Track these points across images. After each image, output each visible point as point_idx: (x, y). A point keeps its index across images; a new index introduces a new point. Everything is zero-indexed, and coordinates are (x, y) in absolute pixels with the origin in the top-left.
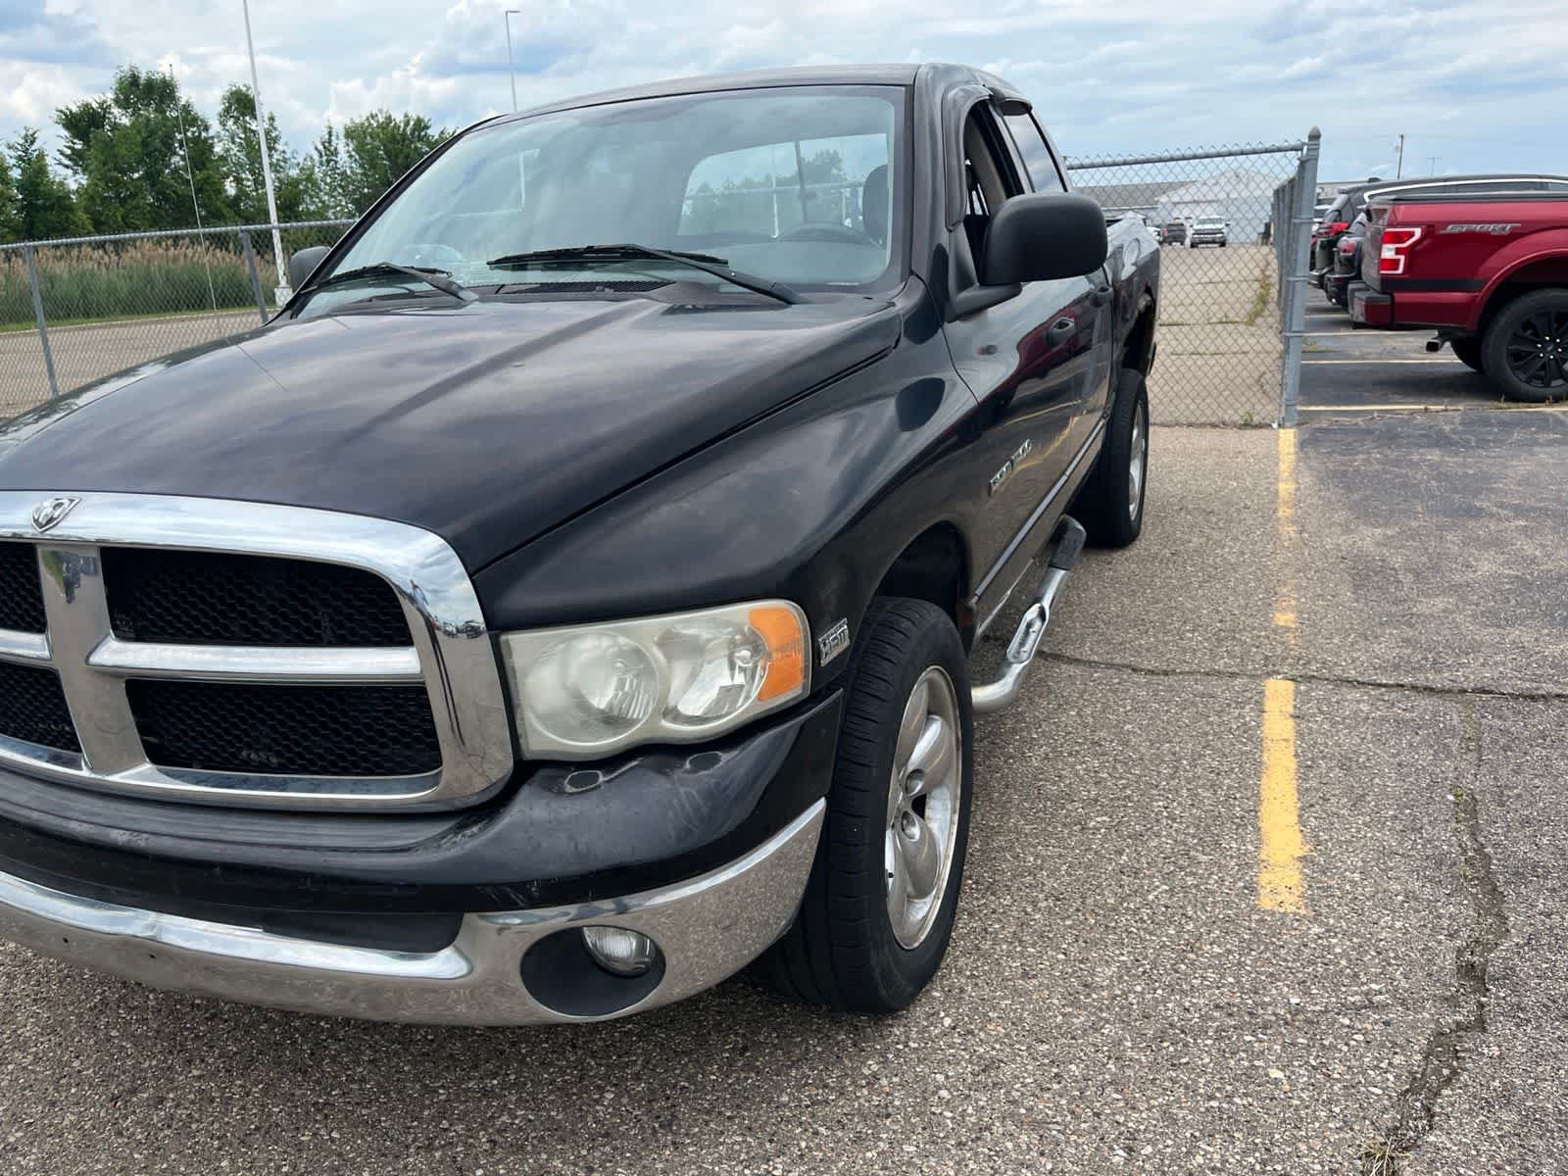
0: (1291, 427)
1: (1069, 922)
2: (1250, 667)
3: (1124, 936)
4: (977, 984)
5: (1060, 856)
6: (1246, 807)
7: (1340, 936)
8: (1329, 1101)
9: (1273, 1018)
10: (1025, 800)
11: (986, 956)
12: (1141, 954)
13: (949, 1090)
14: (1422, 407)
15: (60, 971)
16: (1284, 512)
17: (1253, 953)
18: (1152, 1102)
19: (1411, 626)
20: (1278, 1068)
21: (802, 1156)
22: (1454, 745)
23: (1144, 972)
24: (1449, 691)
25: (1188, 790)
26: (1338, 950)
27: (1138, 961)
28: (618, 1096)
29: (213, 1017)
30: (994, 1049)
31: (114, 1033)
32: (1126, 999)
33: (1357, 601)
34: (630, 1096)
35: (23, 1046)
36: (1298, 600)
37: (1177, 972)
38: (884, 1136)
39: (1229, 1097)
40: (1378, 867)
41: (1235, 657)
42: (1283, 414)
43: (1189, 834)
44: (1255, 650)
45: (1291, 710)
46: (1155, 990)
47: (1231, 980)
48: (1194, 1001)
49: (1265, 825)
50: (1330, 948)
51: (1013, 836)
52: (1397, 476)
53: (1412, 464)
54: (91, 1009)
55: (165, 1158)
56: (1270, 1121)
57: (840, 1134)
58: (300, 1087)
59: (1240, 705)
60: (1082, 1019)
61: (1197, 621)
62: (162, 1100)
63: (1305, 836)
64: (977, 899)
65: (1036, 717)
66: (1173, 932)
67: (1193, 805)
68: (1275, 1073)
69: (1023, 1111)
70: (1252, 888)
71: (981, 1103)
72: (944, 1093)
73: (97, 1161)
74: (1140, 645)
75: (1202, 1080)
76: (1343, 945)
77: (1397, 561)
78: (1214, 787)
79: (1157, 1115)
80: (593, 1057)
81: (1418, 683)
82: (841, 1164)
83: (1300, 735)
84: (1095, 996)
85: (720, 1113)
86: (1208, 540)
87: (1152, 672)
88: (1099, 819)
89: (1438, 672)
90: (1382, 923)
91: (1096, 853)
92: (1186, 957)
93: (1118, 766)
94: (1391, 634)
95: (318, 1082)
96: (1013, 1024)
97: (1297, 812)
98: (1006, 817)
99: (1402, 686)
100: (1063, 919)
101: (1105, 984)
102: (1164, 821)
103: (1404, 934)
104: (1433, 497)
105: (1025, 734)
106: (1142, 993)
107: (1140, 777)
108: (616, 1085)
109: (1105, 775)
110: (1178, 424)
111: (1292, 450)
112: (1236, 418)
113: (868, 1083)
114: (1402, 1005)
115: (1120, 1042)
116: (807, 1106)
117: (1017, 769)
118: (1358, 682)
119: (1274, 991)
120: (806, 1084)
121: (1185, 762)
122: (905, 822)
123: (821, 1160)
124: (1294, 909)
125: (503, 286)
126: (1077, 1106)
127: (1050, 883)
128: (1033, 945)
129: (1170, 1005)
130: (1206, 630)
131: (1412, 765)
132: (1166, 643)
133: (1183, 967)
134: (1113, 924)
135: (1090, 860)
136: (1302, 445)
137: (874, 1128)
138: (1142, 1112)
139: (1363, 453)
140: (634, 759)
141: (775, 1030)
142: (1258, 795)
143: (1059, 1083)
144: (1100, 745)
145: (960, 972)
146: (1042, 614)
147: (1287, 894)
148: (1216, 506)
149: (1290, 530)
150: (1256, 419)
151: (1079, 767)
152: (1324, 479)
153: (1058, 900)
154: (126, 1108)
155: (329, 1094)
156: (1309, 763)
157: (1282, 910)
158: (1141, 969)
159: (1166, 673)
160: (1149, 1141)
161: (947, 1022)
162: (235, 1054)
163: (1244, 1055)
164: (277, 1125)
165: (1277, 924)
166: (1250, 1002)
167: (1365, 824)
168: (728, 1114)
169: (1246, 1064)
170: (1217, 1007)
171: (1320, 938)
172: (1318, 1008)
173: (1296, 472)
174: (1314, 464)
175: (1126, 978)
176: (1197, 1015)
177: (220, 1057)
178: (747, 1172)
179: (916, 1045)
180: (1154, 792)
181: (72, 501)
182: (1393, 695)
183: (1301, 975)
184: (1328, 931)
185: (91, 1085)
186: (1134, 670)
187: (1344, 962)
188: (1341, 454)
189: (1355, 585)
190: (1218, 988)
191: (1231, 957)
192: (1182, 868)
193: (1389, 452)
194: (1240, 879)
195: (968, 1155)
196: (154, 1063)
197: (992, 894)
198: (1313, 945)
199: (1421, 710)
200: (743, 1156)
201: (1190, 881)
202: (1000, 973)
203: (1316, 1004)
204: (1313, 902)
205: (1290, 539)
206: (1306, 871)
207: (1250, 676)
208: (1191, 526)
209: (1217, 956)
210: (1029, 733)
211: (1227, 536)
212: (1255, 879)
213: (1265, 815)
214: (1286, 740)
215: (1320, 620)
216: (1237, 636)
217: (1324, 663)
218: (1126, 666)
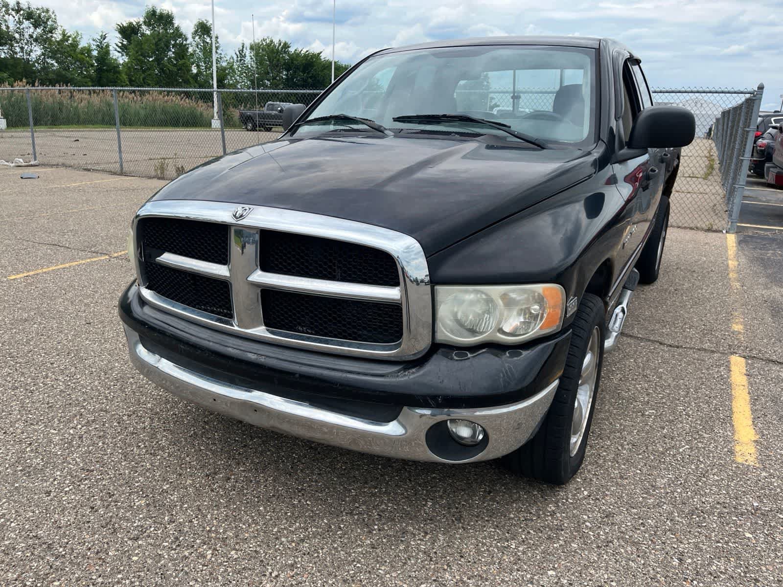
0: (733, 233)
1: (640, 456)
3: (669, 466)
4: (598, 478)
5: (632, 426)
6: (725, 414)
7: (776, 478)
8: (775, 550)
9: (746, 511)
10: (612, 398)
11: (601, 466)
12: (678, 475)
13: (590, 523)
15: (173, 419)
16: (732, 275)
17: (734, 481)
18: (690, 541)
20: (749, 533)
21: (523, 541)
23: (681, 484)
25: (695, 403)
26: (776, 484)
27: (677, 478)
28: (434, 504)
29: (245, 446)
30: (610, 508)
31: (202, 448)
32: (673, 494)
33: (774, 323)
34: (439, 505)
35: (163, 449)
36: (744, 319)
37: (697, 485)
38: (562, 538)
39: (727, 543)
41: (713, 343)
42: (729, 227)
43: (697, 423)
44: (723, 341)
45: (745, 372)
46: (687, 492)
47: (724, 492)
48: (707, 499)
49: (736, 424)
50: (771, 483)
51: (609, 414)
54: (190, 436)
55: (235, 504)
56: (747, 555)
57: (540, 535)
58: (289, 480)
59: (719, 366)
60: (652, 501)
61: (692, 324)
62: (229, 479)
63: (756, 431)
64: (594, 440)
65: (613, 360)
66: (694, 467)
67: (698, 410)
68: (748, 535)
69: (627, 537)
70: (731, 452)
71: (606, 531)
72: (588, 524)
73: (204, 501)
74: (663, 332)
75: (713, 534)
76: (778, 482)
78: (708, 403)
79: (692, 547)
80: (420, 486)
82: (542, 548)
83: (750, 384)
84: (657, 491)
85: (482, 518)
86: (693, 285)
87: (671, 346)
88: (650, 411)
91: (651, 426)
92: (701, 480)
93: (658, 388)
95: (296, 479)
96: (618, 498)
97: (752, 420)
98: (603, 405)
100: (637, 455)
101: (662, 486)
102: (684, 416)
106: (681, 493)
107: (670, 394)
108: (432, 499)
109: (651, 391)
111: (735, 245)
112: (704, 226)
113: (551, 515)
115: (672, 513)
116: (523, 521)
118: (778, 362)
119: (746, 499)
120: (521, 511)
121: (692, 390)
123: (533, 545)
124: (753, 464)
125: (402, 130)
126: (654, 538)
127: (629, 438)
128: (624, 464)
129: (695, 500)
130: (697, 329)
132: (676, 333)
133: (700, 484)
134: (663, 460)
135: (648, 430)
136: (740, 243)
137: (556, 534)
138: (685, 544)
139: (772, 250)
140: (484, 348)
141: (503, 485)
142: (731, 410)
143: (644, 527)
144: (648, 377)
145: (589, 471)
146: (623, 310)
147: (749, 457)
148: (696, 269)
149: (737, 285)
150: (715, 227)
151: (637, 386)
152: (753, 260)
153: (634, 446)
154: (213, 480)
155: (303, 485)
156: (756, 397)
157: (747, 464)
158: (679, 482)
159: (678, 347)
160: (689, 557)
161: (586, 493)
162: (258, 463)
163: (733, 526)
164: (282, 495)
165: (746, 470)
166: (734, 502)
168: (486, 519)
169: (734, 529)
170: (718, 503)
171: (766, 478)
172: (767, 509)
173: (737, 257)
174: (746, 253)
175: (672, 485)
176: (709, 506)
177: (251, 464)
178: (498, 544)
179: (572, 501)
180: (677, 402)
181: (250, 209)
183: (758, 493)
184: (771, 475)
185: (196, 469)
186: (661, 344)
187: (779, 490)
188: (760, 249)
189: (772, 315)
190: (718, 495)
191: (723, 482)
192: (695, 439)
194: (725, 447)
195: (603, 552)
196: (223, 462)
197: (601, 439)
198: (763, 481)
200: (496, 538)
201: (700, 445)
202: (608, 475)
203: (766, 507)
204: (762, 461)
205: (737, 289)
206: (758, 447)
207: (721, 353)
208: (684, 278)
209: (717, 481)
210: (611, 367)
211: (703, 284)
212: (733, 448)
213: (735, 419)
214: (743, 386)
215: (756, 330)
216: (713, 333)
217: (760, 351)
218: (657, 342)
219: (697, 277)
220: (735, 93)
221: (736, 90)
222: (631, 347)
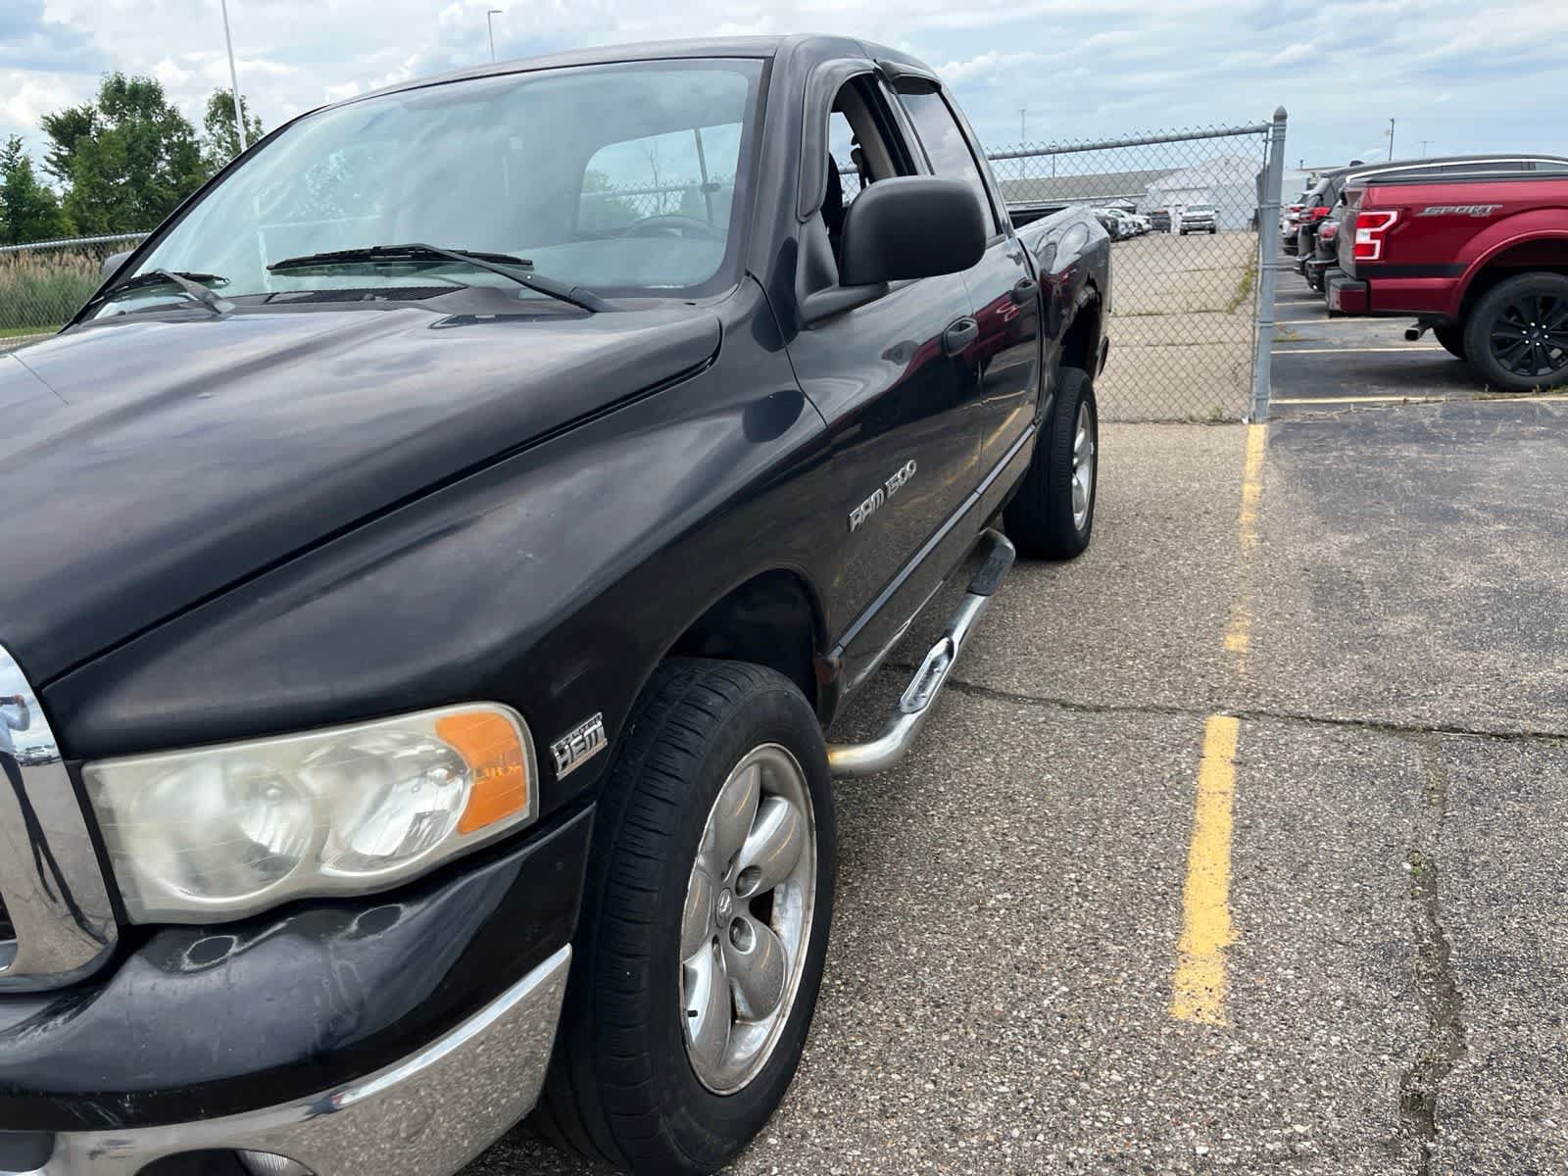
0: (1263, 423)
1: (945, 1038)
2: (1193, 701)
3: (1008, 1057)
4: (823, 1127)
5: (948, 946)
6: (1170, 880)
7: (1264, 1057)
10: (919, 872)
11: (840, 1086)
12: (1024, 1083)
14: (1402, 399)
16: (1247, 517)
17: (1159, 1082)
19: (1375, 650)
22: (1414, 797)
23: (1026, 1109)
24: (1413, 729)
25: (1106, 857)
26: (1260, 1077)
27: (1020, 1092)
32: (999, 1149)
33: (1317, 620)
36: (1253, 619)
37: (1064, 1109)
40: (1316, 960)
41: (1176, 689)
42: (1253, 409)
43: (1100, 916)
44: (1200, 680)
45: (1232, 755)
46: (1036, 1135)
47: (1128, 1120)
48: (1081, 1151)
49: (1188, 903)
50: (1250, 1075)
51: (897, 920)
52: (1371, 475)
53: (1390, 463)
59: (1177, 748)
61: (1140, 646)
63: (1234, 919)
64: (844, 1005)
65: (946, 765)
66: (1066, 1052)
67: (1109, 878)
70: (1166, 990)
74: (1075, 675)
76: (1266, 1070)
77: (1365, 573)
78: (1136, 853)
81: (1379, 720)
83: (1241, 786)
84: (962, 1144)
86: (1162, 550)
87: (1083, 708)
88: (999, 897)
89: (1402, 705)
90: (1315, 1039)
91: (990, 941)
92: (1077, 1087)
93: (1031, 827)
94: (1352, 660)
97: (1227, 887)
98: (894, 895)
99: (1360, 723)
100: (940, 1033)
101: (977, 1126)
102: (1074, 899)
103: (1341, 1053)
104: (1407, 499)
105: (931, 786)
106: (1019, 1139)
107: (1053, 840)
109: (1014, 839)
110: (1144, 420)
111: (1261, 447)
112: (1205, 414)
114: (1331, 1153)
117: (915, 832)
118: (1311, 719)
119: (1178, 1137)
121: (1107, 821)
122: (736, 931)
124: (1212, 1018)
125: (274, 295)
127: (932, 983)
128: (899, 1071)
129: (1050, 1157)
130: (1148, 657)
131: (1365, 825)
132: (1103, 672)
133: (1073, 1102)
134: (997, 1041)
135: (982, 952)
136: (1273, 441)
139: (1336, 450)
140: (285, 918)
142: (1184, 864)
144: (1013, 801)
145: (806, 1109)
146: (950, 650)
147: (1206, 998)
148: (1175, 511)
149: (1250, 539)
150: (1226, 415)
151: (986, 829)
152: (1292, 478)
153: (938, 1006)
156: (1247, 822)
157: (1198, 1021)
158: (1022, 1105)
159: (1098, 710)
165: (1197, 1036)
166: (1147, 1152)
167: (1306, 903)
170: (1108, 1159)
171: (1240, 1060)
172: (1229, 1160)
173: (1264, 470)
174: (1283, 462)
175: (1003, 1118)
180: (1067, 860)
182: (1349, 735)
183: (1211, 1113)
184: (1251, 1050)
186: (1064, 705)
187: (1265, 1094)
188: (1313, 451)
189: (1317, 602)
190: (1112, 1132)
191: (1131, 1088)
192: (1086, 963)
193: (1362, 448)
194: (1153, 977)
197: (861, 999)
198: (1231, 1071)
199: (1380, 752)
201: (1095, 980)
202: (853, 1110)
203: (1227, 1154)
204: (1236, 1009)
205: (1251, 548)
206: (1231, 966)
207: (1191, 712)
208: (1145, 535)
209: (1115, 1086)
210: (936, 785)
211: (1183, 546)
212: (1170, 978)
213: (1190, 890)
214: (1224, 793)
215: (1276, 643)
216: (1182, 663)
217: (1275, 696)
218: (1056, 702)
219: (1173, 531)
220: (1229, 134)
221: (1230, 128)
222: (995, 724)
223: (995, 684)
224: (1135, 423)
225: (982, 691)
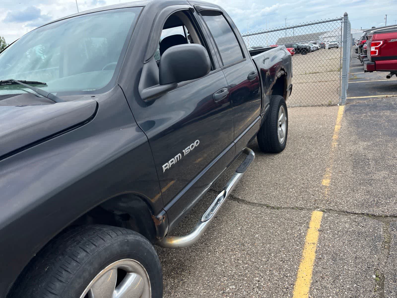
0: (343, 105)
6: (290, 282)
10: (207, 276)
14: (386, 96)
16: (335, 137)
19: (371, 185)
22: (379, 245)
24: (381, 216)
25: (270, 271)
33: (353, 174)
36: (332, 173)
41: (304, 200)
42: (341, 101)
44: (312, 197)
45: (319, 227)
49: (295, 293)
52: (375, 121)
53: (381, 117)
59: (301, 224)
61: (295, 184)
65: (226, 230)
67: (269, 280)
74: (273, 195)
77: (370, 156)
78: (280, 269)
81: (370, 213)
83: (320, 240)
86: (307, 149)
87: (273, 208)
88: (231, 287)
89: (378, 207)
93: (247, 257)
94: (363, 189)
97: (309, 286)
98: (196, 286)
99: (364, 214)
104: (386, 129)
105: (219, 239)
107: (254, 263)
109: (241, 262)
110: (309, 106)
111: (342, 113)
112: (326, 103)
117: (210, 258)
118: (347, 212)
121: (273, 255)
130: (297, 188)
131: (361, 258)
132: (282, 194)
136: (346, 111)
139: (365, 113)
142: (296, 275)
144: (244, 246)
146: (225, 195)
148: (313, 135)
149: (335, 144)
150: (333, 103)
151: (232, 257)
152: (351, 123)
156: (320, 256)
159: (278, 208)
173: (342, 121)
174: (348, 118)
180: (257, 272)
182: (360, 219)
186: (267, 207)
188: (358, 114)
189: (353, 167)
193: (373, 112)
199: (369, 226)
205: (335, 148)
207: (308, 209)
208: (303, 143)
211: (314, 147)
213: (296, 287)
214: (314, 244)
215: (339, 182)
216: (307, 190)
217: (336, 203)
218: (265, 205)
219: (312, 142)
220: (331, 21)
221: (331, 19)
222: (244, 214)
223: (248, 199)
224: (306, 107)
225: (243, 201)
